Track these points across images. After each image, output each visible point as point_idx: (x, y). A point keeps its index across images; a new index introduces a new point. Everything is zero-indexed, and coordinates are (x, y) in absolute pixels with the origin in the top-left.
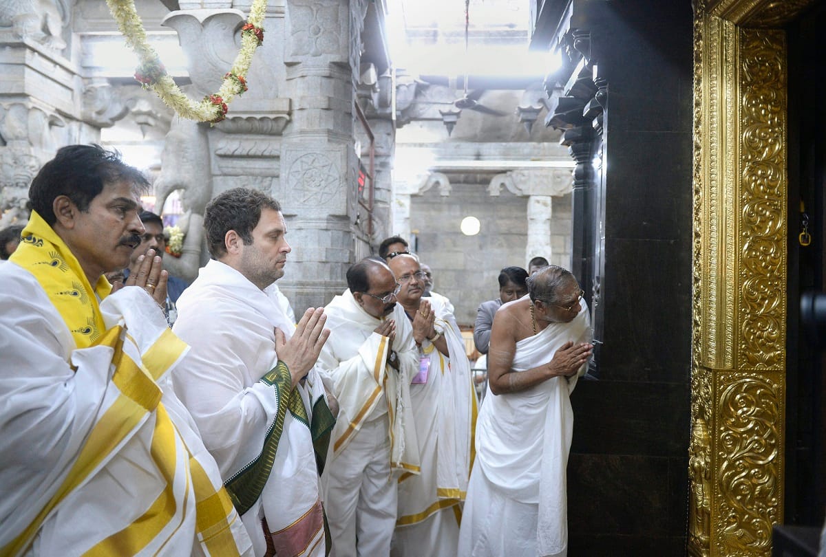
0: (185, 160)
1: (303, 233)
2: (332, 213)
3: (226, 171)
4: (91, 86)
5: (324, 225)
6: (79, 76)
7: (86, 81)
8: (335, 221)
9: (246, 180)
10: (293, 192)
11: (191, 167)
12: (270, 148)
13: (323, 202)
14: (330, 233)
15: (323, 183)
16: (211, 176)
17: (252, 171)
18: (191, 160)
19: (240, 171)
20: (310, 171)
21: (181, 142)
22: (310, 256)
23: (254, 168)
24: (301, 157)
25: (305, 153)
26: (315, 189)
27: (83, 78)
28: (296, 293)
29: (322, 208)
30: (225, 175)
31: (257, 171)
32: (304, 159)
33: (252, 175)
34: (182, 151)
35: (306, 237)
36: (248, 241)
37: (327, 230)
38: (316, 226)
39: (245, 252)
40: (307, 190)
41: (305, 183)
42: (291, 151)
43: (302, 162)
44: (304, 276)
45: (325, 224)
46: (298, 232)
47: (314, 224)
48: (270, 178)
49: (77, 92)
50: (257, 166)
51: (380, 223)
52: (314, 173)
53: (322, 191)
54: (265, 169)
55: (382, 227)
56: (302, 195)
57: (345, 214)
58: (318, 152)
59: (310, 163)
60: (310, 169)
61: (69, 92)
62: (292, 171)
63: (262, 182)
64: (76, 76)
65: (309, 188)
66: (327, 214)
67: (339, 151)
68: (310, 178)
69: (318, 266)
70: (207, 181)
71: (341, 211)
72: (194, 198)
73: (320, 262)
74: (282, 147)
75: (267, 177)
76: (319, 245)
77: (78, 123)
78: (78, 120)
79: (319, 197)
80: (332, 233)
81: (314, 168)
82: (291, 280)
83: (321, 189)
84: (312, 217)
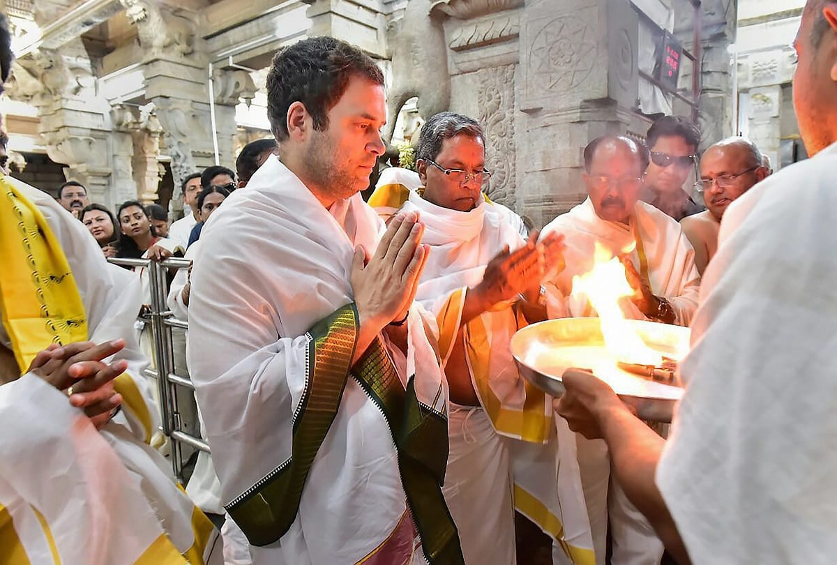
0: (415, 61)
1: (550, 131)
2: (587, 97)
3: (463, 67)
4: (393, 20)
5: (576, 116)
6: (382, 13)
7: (388, 17)
8: (593, 108)
9: (485, 74)
10: (536, 76)
11: (422, 69)
12: (510, 25)
13: (575, 84)
14: (586, 126)
15: (575, 58)
16: (448, 77)
17: (490, 61)
18: (423, 61)
19: (477, 64)
20: (557, 44)
21: (410, 40)
22: (560, 161)
23: (493, 57)
24: (545, 27)
25: (551, 20)
26: (564, 68)
27: (386, 15)
28: (543, 211)
29: (574, 92)
30: (464, 73)
31: (496, 60)
32: (549, 29)
33: (491, 66)
34: (412, 52)
35: (554, 135)
36: (321, 122)
37: (580, 122)
38: (566, 119)
39: (314, 140)
40: (555, 71)
41: (552, 61)
42: (533, 21)
43: (547, 33)
44: (552, 189)
45: (579, 114)
46: (544, 131)
47: (564, 117)
48: (512, 66)
49: (381, 31)
50: (496, 53)
51: (710, 119)
52: (562, 46)
53: (573, 69)
54: (504, 54)
55: (713, 125)
56: (549, 78)
57: (606, 95)
58: (567, 15)
59: (557, 33)
60: (557, 41)
61: (374, 32)
62: (534, 49)
63: (503, 72)
64: (378, 14)
65: (558, 68)
66: (581, 100)
67: (596, 6)
68: (557, 54)
69: (570, 173)
70: (443, 84)
71: (599, 92)
72: (428, 106)
73: (572, 168)
74: (521, 20)
75: (509, 65)
76: (570, 146)
77: (384, 61)
78: (384, 59)
79: (570, 78)
80: (589, 126)
81: (562, 38)
82: (538, 195)
83: (572, 67)
84: (562, 106)
